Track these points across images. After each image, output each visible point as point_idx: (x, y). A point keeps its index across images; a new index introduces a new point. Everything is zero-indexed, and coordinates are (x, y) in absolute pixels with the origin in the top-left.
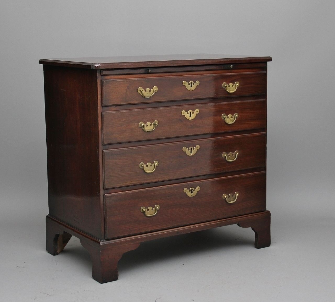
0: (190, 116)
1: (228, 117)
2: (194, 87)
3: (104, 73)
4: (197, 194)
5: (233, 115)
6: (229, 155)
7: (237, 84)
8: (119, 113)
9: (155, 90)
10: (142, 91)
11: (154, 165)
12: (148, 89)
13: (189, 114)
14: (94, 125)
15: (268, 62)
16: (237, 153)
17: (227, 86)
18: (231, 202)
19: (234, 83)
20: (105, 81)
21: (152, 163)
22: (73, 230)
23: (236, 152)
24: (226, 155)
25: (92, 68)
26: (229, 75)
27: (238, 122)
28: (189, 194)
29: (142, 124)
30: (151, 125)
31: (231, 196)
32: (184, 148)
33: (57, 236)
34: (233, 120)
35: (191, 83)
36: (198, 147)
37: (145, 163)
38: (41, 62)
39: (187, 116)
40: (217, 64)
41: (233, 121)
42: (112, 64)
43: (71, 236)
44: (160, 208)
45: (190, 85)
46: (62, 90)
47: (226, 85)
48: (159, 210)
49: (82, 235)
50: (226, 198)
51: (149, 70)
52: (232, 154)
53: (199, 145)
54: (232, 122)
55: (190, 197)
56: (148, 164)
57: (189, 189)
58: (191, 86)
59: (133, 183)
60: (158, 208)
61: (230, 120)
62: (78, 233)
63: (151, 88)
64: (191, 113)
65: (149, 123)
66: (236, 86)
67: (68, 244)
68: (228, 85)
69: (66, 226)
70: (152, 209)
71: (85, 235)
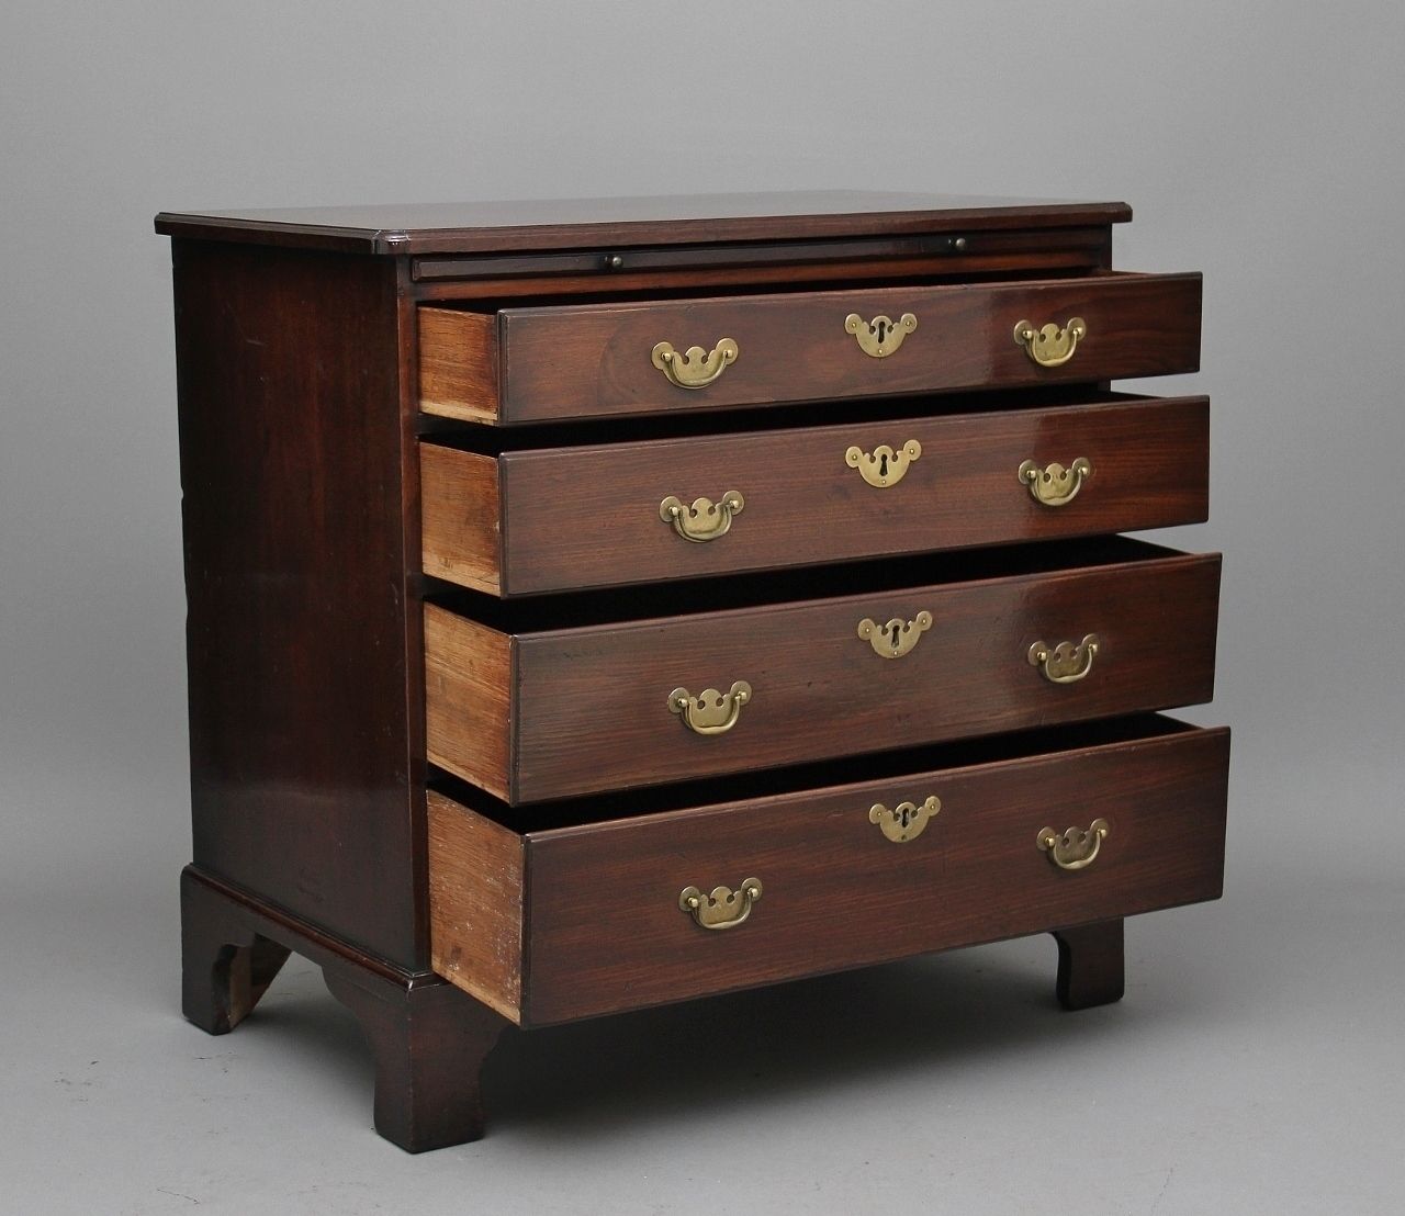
0: (883, 471)
1: (1047, 477)
2: (892, 341)
3: (427, 269)
4: (926, 827)
5: (1067, 465)
6: (1058, 655)
7: (1074, 326)
8: (572, 457)
9: (727, 356)
10: (672, 357)
11: (733, 701)
12: (695, 352)
13: (878, 462)
14: (382, 488)
15: (1114, 225)
16: (1095, 647)
17: (1032, 339)
18: (1075, 865)
19: (1062, 326)
20: (514, 314)
21: (724, 689)
22: (292, 928)
23: (1089, 641)
24: (1043, 655)
25: (373, 252)
26: (1043, 287)
27: (1091, 494)
28: (893, 831)
29: (673, 506)
30: (711, 510)
31: (1073, 840)
32: (866, 627)
33: (229, 952)
34: (1069, 485)
35: (882, 325)
36: (925, 618)
37: (695, 692)
38: (163, 225)
39: (869, 470)
40: (899, 232)
41: (1068, 494)
42: (458, 236)
43: (285, 954)
44: (764, 893)
45: (877, 333)
46: (250, 341)
47: (1029, 333)
48: (757, 902)
49: (334, 950)
50: (1051, 848)
51: (615, 259)
52: (1069, 650)
53: (931, 610)
54: (1064, 497)
55: (895, 843)
56: (704, 695)
57: (894, 810)
58: (881, 340)
59: (636, 780)
60: (754, 891)
61: (1054, 488)
62: (317, 941)
63: (710, 347)
64: (884, 458)
65: (702, 504)
66: (1071, 335)
67: (271, 985)
68: (1037, 334)
69: (267, 915)
70: (731, 898)
71: (347, 949)
